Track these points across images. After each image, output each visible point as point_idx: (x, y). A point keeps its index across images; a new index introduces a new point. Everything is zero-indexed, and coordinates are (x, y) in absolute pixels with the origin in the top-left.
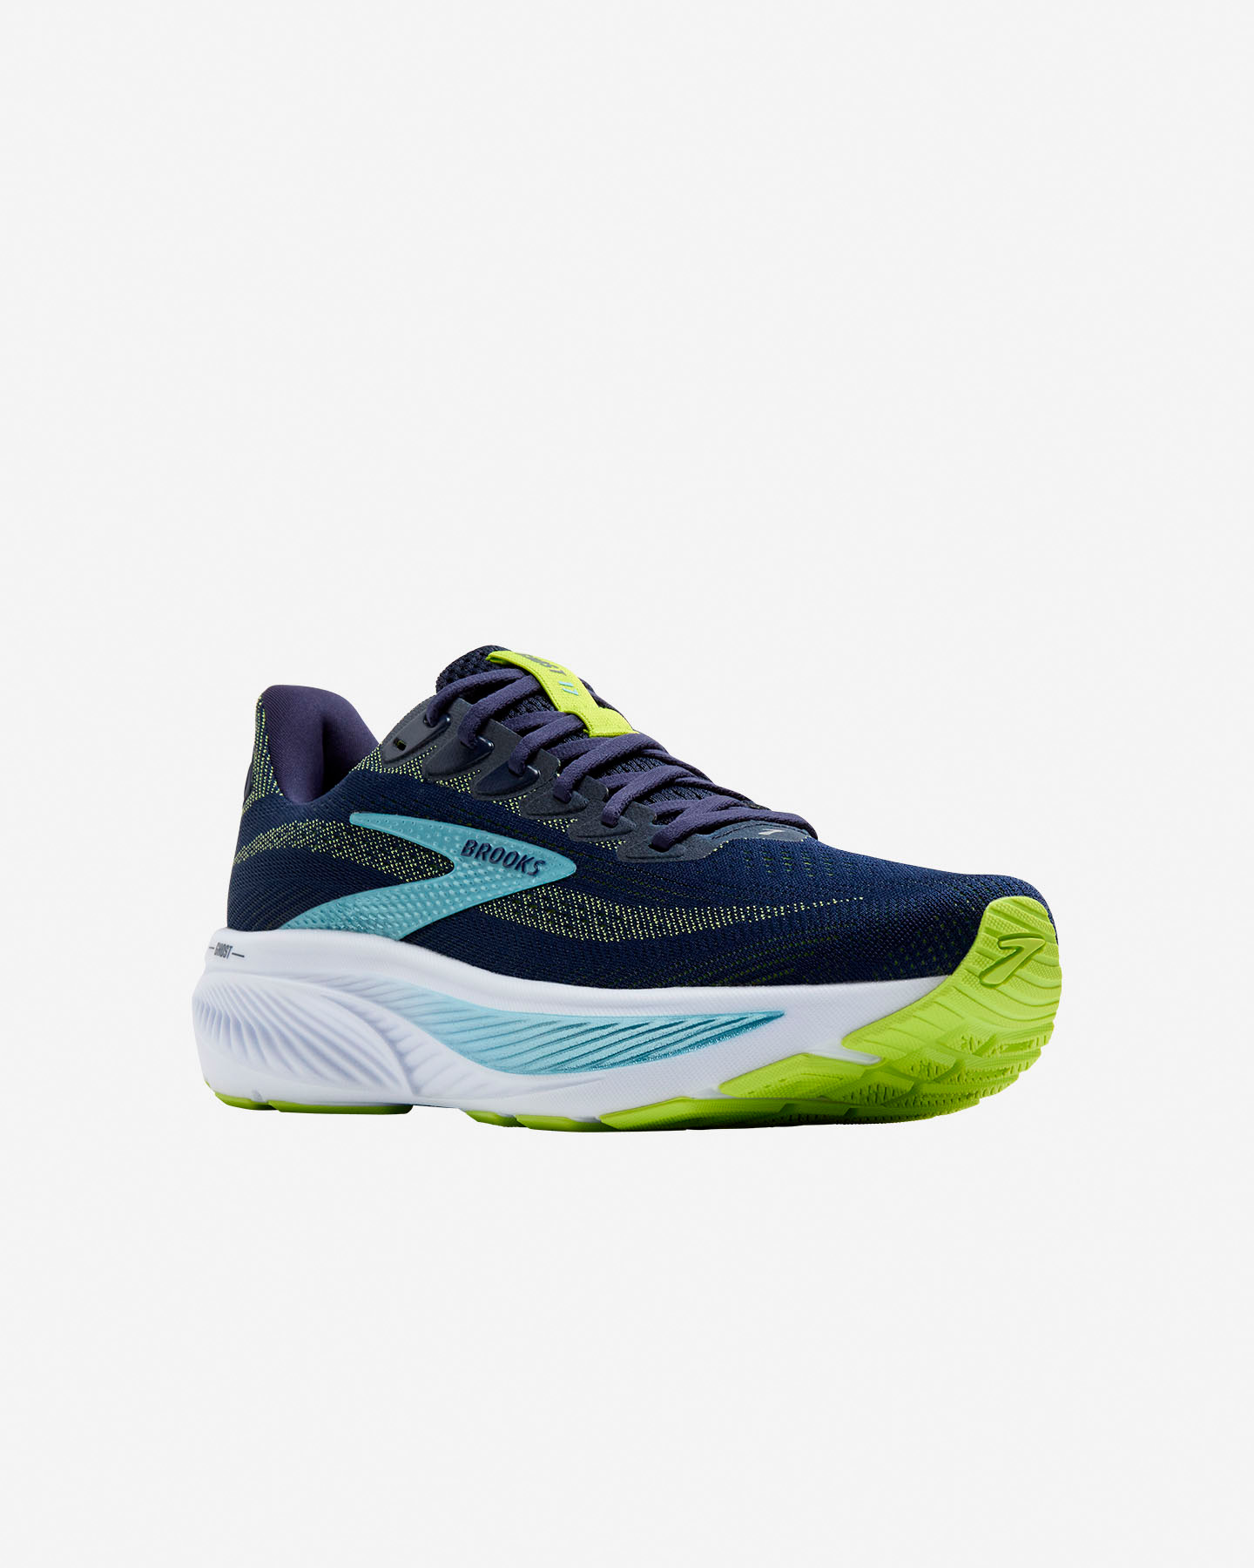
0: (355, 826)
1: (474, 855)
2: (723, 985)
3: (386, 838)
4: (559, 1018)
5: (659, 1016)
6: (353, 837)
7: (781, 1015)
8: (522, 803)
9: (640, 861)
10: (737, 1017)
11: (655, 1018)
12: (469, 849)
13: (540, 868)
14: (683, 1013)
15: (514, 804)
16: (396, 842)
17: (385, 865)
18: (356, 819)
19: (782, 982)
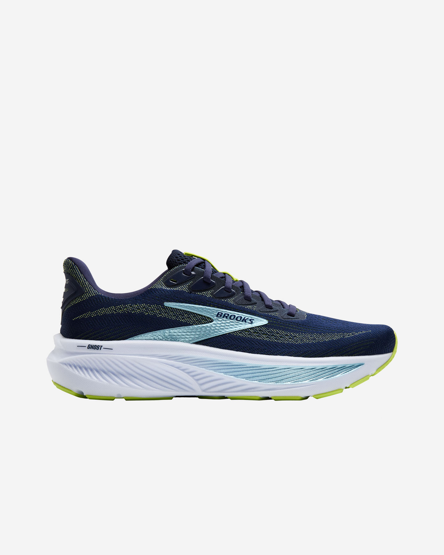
0: (166, 307)
1: (222, 317)
2: (346, 356)
3: (181, 311)
4: (293, 367)
5: (331, 365)
6: (166, 310)
7: (363, 364)
8: (234, 301)
9: (286, 320)
10: (352, 365)
11: (329, 366)
12: (219, 315)
13: (253, 321)
14: (336, 364)
15: (231, 301)
16: (186, 312)
17: (183, 319)
18: (167, 304)
19: (363, 354)
